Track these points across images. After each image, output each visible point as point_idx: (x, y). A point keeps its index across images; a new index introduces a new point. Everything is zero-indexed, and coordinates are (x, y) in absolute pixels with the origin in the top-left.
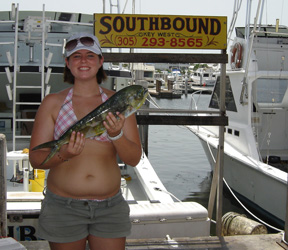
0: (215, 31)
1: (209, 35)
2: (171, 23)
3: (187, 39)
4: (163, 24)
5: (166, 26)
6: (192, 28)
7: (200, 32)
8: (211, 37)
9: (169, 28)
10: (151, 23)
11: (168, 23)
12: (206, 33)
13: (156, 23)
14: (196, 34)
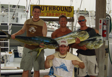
0: (70, 11)
1: (68, 12)
2: (56, 8)
3: (61, 14)
4: (53, 8)
5: (54, 9)
6: (62, 10)
7: (65, 11)
8: (69, 13)
9: (55, 10)
10: (49, 8)
11: (55, 8)
12: (67, 12)
13: (51, 8)
14: (64, 12)
